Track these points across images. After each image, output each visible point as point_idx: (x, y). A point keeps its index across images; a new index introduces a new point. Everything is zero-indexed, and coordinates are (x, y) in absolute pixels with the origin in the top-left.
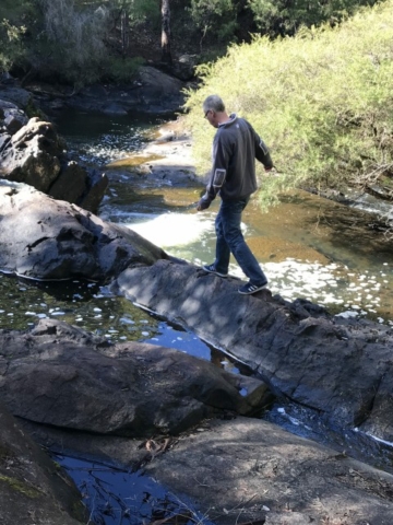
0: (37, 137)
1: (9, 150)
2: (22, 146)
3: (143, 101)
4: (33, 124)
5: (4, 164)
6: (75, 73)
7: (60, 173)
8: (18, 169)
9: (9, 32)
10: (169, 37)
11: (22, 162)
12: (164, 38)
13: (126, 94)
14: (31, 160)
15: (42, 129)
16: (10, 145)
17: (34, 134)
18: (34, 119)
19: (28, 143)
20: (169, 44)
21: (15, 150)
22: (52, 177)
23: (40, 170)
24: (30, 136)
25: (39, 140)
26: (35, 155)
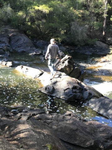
0: (67, 60)
1: (60, 63)
2: (63, 63)
3: (96, 51)
4: (67, 57)
5: (58, 67)
6: (78, 43)
7: (73, 70)
8: (62, 69)
9: (61, 32)
10: (105, 33)
11: (63, 67)
12: (104, 33)
13: (92, 49)
14: (66, 67)
15: (69, 58)
16: (60, 62)
17: (67, 59)
18: (67, 55)
19: (65, 62)
20: (105, 35)
21: (61, 64)
22: (71, 71)
23: (67, 69)
24: (66, 60)
25: (68, 61)
26: (67, 65)
